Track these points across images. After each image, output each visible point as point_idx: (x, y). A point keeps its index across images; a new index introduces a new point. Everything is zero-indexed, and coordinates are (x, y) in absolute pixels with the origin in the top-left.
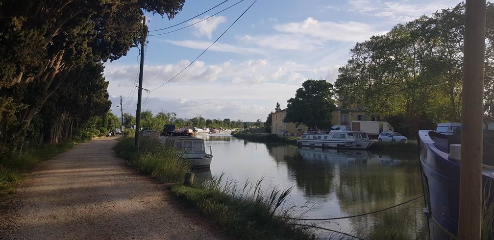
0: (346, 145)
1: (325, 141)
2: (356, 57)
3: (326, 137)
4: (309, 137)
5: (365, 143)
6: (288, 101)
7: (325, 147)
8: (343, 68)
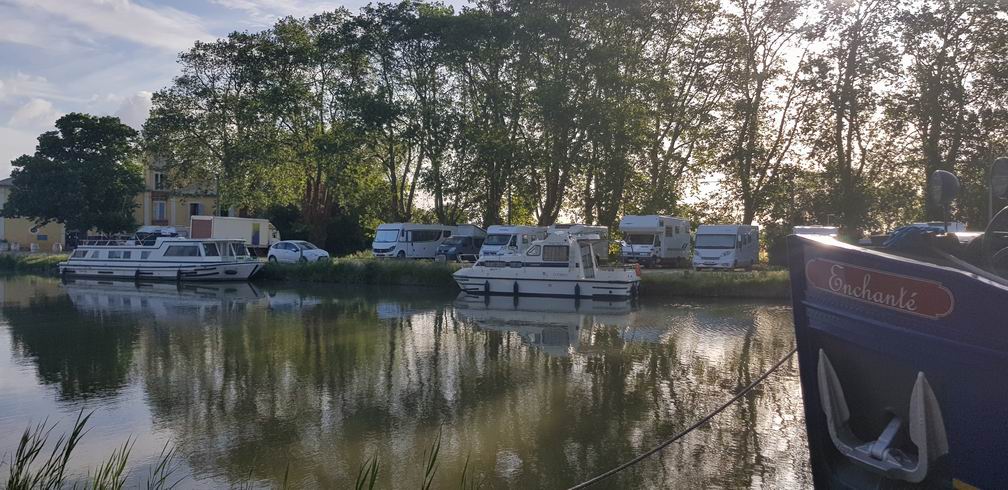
0: (199, 273)
1: (143, 264)
2: (192, 71)
3: (145, 255)
4: (96, 254)
5: (246, 265)
6: (14, 163)
7: (141, 279)
8: (163, 95)
